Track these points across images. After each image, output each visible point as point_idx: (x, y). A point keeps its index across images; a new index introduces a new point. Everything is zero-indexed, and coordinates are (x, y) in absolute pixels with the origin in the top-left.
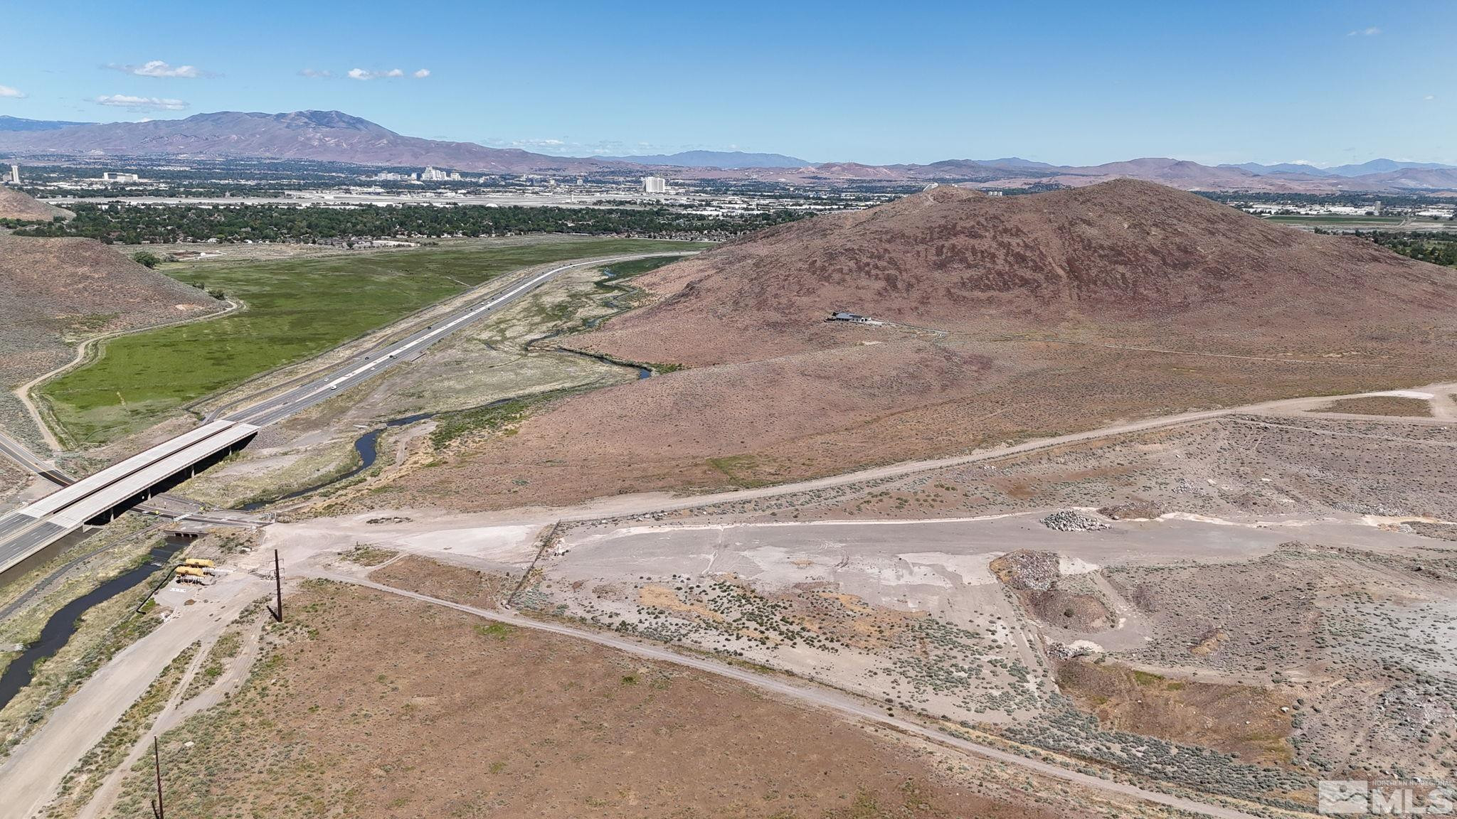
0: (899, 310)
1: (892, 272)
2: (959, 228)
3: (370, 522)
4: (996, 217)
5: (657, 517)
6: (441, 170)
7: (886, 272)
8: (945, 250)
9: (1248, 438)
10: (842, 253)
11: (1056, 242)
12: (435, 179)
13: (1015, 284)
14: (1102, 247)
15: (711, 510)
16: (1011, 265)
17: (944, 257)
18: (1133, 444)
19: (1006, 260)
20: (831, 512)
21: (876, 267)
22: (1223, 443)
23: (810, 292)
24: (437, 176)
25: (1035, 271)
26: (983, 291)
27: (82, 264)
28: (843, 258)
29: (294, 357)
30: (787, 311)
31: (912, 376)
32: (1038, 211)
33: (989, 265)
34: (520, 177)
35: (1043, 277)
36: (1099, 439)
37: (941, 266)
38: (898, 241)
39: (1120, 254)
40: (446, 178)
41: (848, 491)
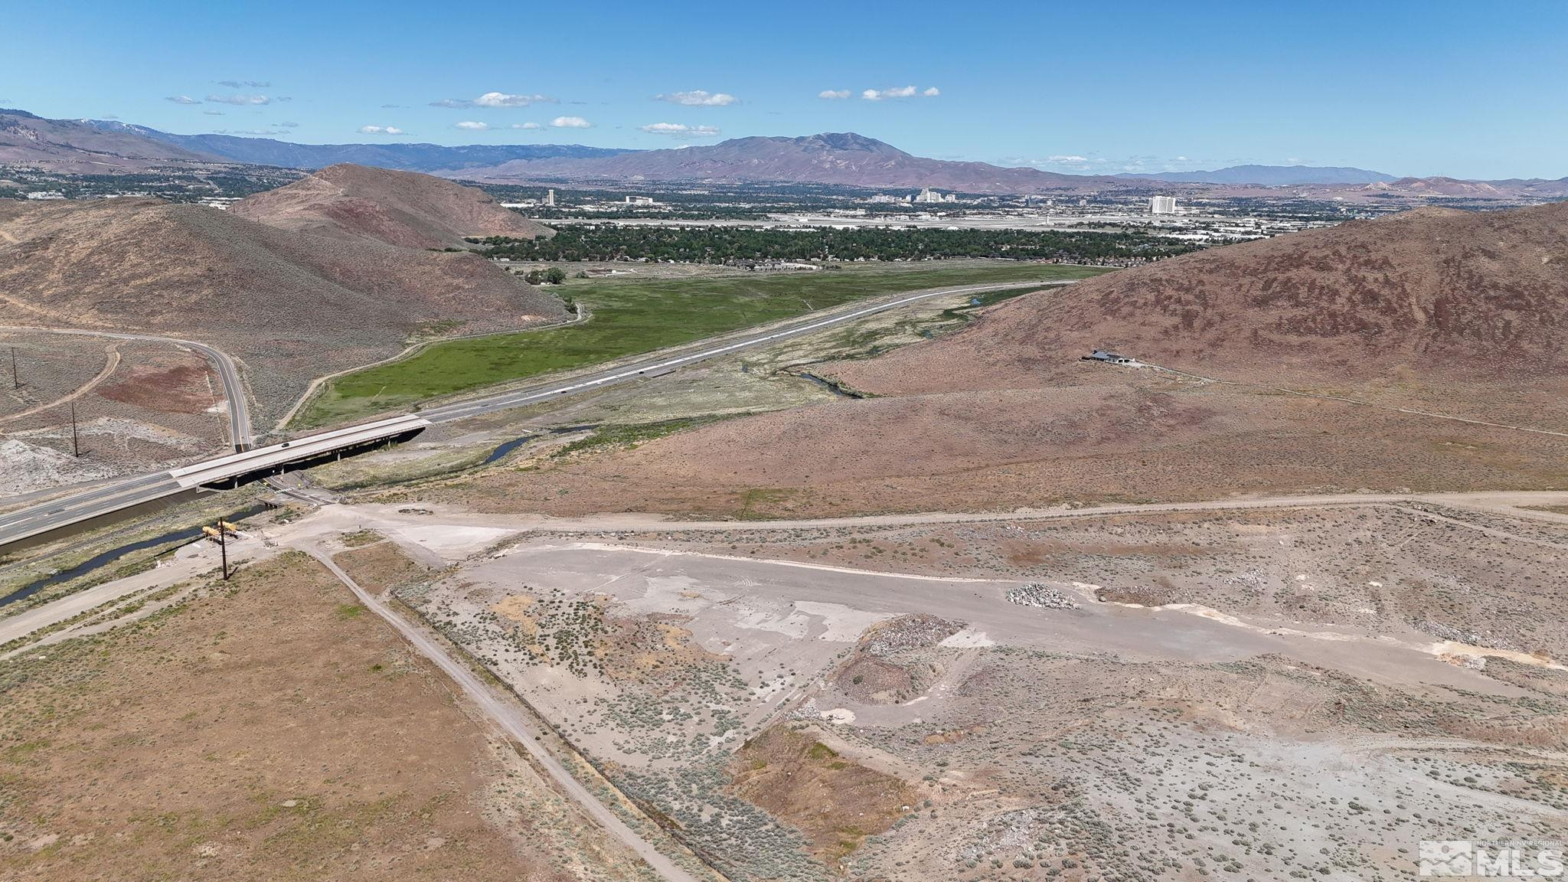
0: (1178, 352)
1: (1195, 307)
2: (1306, 258)
3: (400, 511)
4: (1363, 246)
5: (622, 536)
6: (938, 191)
7: (1189, 307)
8: (1274, 285)
9: (1402, 532)
10: (1145, 284)
11: (1432, 278)
12: (929, 201)
13: (1348, 328)
14: (1495, 286)
15: (676, 536)
16: (1354, 305)
17: (1271, 291)
18: (1230, 522)
19: (1349, 299)
20: (795, 554)
21: (1179, 301)
22: (1364, 535)
23: (1086, 326)
24: (930, 197)
25: (1383, 313)
26: (1301, 334)
27: (460, 275)
28: (1143, 290)
29: (562, 367)
30: (1047, 347)
31: (1073, 425)
32: (1428, 238)
33: (1324, 304)
34: (1018, 198)
35: (1390, 322)
36: (1186, 512)
37: (1261, 303)
38: (1223, 271)
39: (1520, 295)
40: (941, 200)
41: (833, 534)
